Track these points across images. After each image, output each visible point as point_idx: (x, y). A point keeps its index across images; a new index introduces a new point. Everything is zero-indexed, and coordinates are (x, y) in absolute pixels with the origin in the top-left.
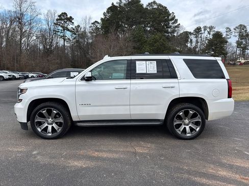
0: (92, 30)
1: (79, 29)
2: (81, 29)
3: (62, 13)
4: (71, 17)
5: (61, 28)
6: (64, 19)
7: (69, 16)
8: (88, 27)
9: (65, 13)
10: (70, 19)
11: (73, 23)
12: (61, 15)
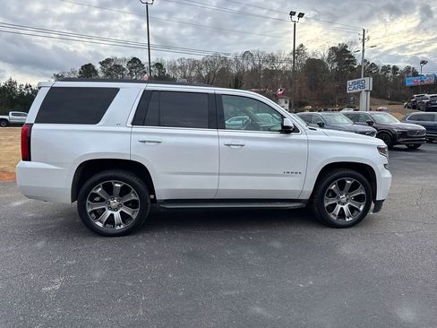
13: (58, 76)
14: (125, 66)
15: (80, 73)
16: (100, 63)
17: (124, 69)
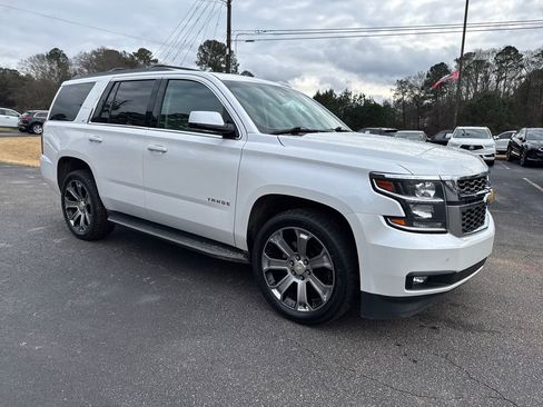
13: (401, 82)
14: (491, 60)
15: (428, 76)
16: (457, 60)
17: (488, 65)
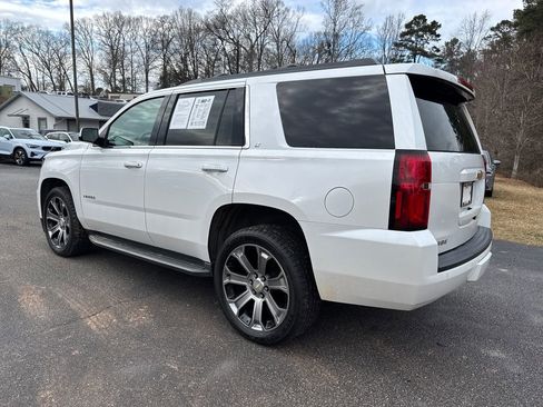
0: (491, 44)
1: (456, 47)
2: (459, 47)
3: (415, 18)
4: (434, 23)
5: (408, 53)
6: (417, 31)
7: (429, 22)
8: (477, 39)
9: (422, 17)
10: (432, 29)
11: (439, 36)
12: (411, 23)
